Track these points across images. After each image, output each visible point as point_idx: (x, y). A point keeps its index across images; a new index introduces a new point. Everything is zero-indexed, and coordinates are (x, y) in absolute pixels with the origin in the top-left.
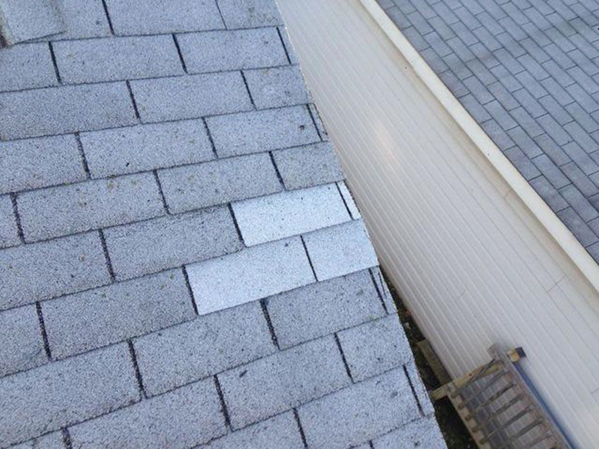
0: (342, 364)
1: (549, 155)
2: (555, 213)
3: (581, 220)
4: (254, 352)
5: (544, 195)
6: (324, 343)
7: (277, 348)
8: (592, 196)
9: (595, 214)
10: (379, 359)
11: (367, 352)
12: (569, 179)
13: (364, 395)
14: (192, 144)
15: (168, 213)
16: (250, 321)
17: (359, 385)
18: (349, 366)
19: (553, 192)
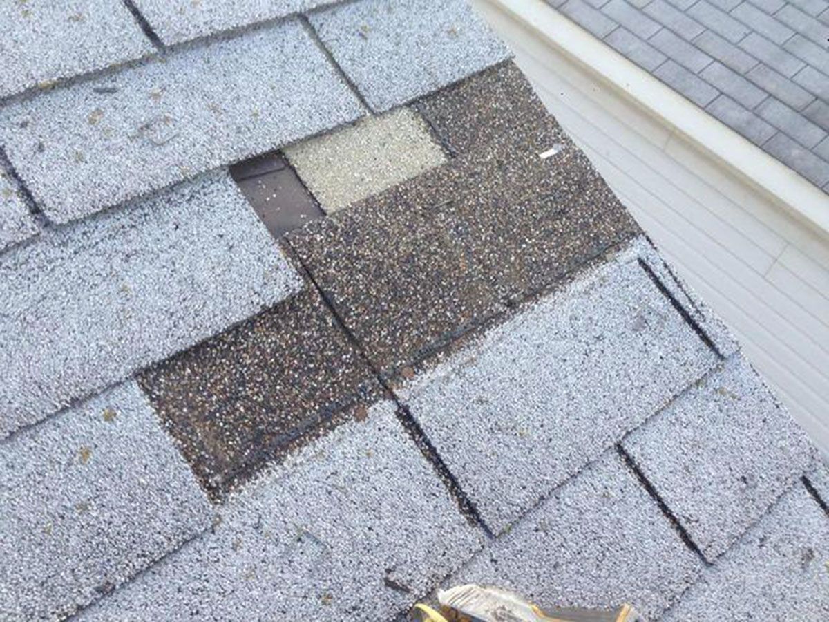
0: (663, 523)
1: (723, 60)
2: (760, 147)
3: (801, 148)
4: (423, 568)
5: (732, 125)
6: (599, 479)
7: (481, 532)
8: (807, 106)
9: (819, 134)
10: (744, 479)
11: (708, 470)
12: (763, 90)
13: (740, 586)
14: (75, 25)
15: (47, 224)
16: (383, 479)
17: (722, 564)
18: (683, 522)
19: (746, 115)
